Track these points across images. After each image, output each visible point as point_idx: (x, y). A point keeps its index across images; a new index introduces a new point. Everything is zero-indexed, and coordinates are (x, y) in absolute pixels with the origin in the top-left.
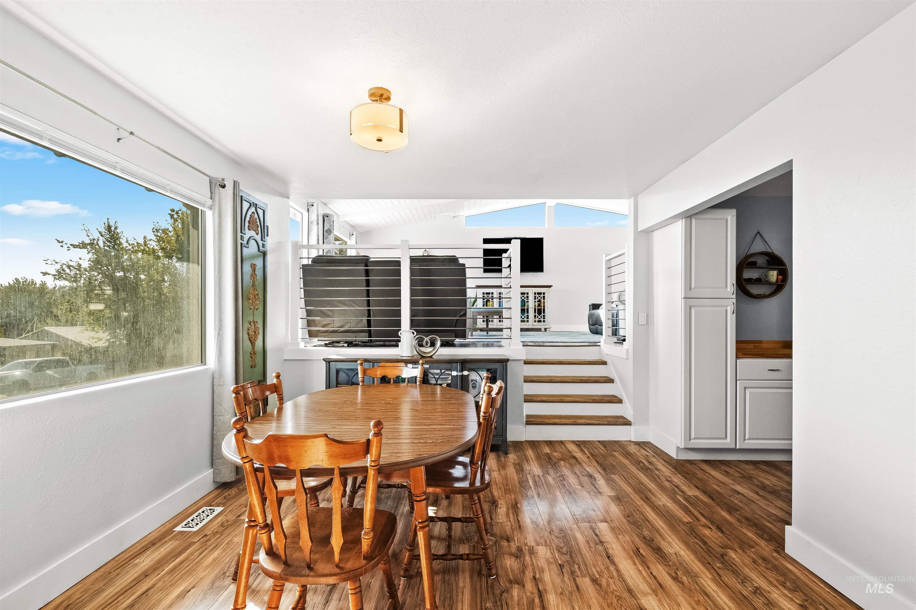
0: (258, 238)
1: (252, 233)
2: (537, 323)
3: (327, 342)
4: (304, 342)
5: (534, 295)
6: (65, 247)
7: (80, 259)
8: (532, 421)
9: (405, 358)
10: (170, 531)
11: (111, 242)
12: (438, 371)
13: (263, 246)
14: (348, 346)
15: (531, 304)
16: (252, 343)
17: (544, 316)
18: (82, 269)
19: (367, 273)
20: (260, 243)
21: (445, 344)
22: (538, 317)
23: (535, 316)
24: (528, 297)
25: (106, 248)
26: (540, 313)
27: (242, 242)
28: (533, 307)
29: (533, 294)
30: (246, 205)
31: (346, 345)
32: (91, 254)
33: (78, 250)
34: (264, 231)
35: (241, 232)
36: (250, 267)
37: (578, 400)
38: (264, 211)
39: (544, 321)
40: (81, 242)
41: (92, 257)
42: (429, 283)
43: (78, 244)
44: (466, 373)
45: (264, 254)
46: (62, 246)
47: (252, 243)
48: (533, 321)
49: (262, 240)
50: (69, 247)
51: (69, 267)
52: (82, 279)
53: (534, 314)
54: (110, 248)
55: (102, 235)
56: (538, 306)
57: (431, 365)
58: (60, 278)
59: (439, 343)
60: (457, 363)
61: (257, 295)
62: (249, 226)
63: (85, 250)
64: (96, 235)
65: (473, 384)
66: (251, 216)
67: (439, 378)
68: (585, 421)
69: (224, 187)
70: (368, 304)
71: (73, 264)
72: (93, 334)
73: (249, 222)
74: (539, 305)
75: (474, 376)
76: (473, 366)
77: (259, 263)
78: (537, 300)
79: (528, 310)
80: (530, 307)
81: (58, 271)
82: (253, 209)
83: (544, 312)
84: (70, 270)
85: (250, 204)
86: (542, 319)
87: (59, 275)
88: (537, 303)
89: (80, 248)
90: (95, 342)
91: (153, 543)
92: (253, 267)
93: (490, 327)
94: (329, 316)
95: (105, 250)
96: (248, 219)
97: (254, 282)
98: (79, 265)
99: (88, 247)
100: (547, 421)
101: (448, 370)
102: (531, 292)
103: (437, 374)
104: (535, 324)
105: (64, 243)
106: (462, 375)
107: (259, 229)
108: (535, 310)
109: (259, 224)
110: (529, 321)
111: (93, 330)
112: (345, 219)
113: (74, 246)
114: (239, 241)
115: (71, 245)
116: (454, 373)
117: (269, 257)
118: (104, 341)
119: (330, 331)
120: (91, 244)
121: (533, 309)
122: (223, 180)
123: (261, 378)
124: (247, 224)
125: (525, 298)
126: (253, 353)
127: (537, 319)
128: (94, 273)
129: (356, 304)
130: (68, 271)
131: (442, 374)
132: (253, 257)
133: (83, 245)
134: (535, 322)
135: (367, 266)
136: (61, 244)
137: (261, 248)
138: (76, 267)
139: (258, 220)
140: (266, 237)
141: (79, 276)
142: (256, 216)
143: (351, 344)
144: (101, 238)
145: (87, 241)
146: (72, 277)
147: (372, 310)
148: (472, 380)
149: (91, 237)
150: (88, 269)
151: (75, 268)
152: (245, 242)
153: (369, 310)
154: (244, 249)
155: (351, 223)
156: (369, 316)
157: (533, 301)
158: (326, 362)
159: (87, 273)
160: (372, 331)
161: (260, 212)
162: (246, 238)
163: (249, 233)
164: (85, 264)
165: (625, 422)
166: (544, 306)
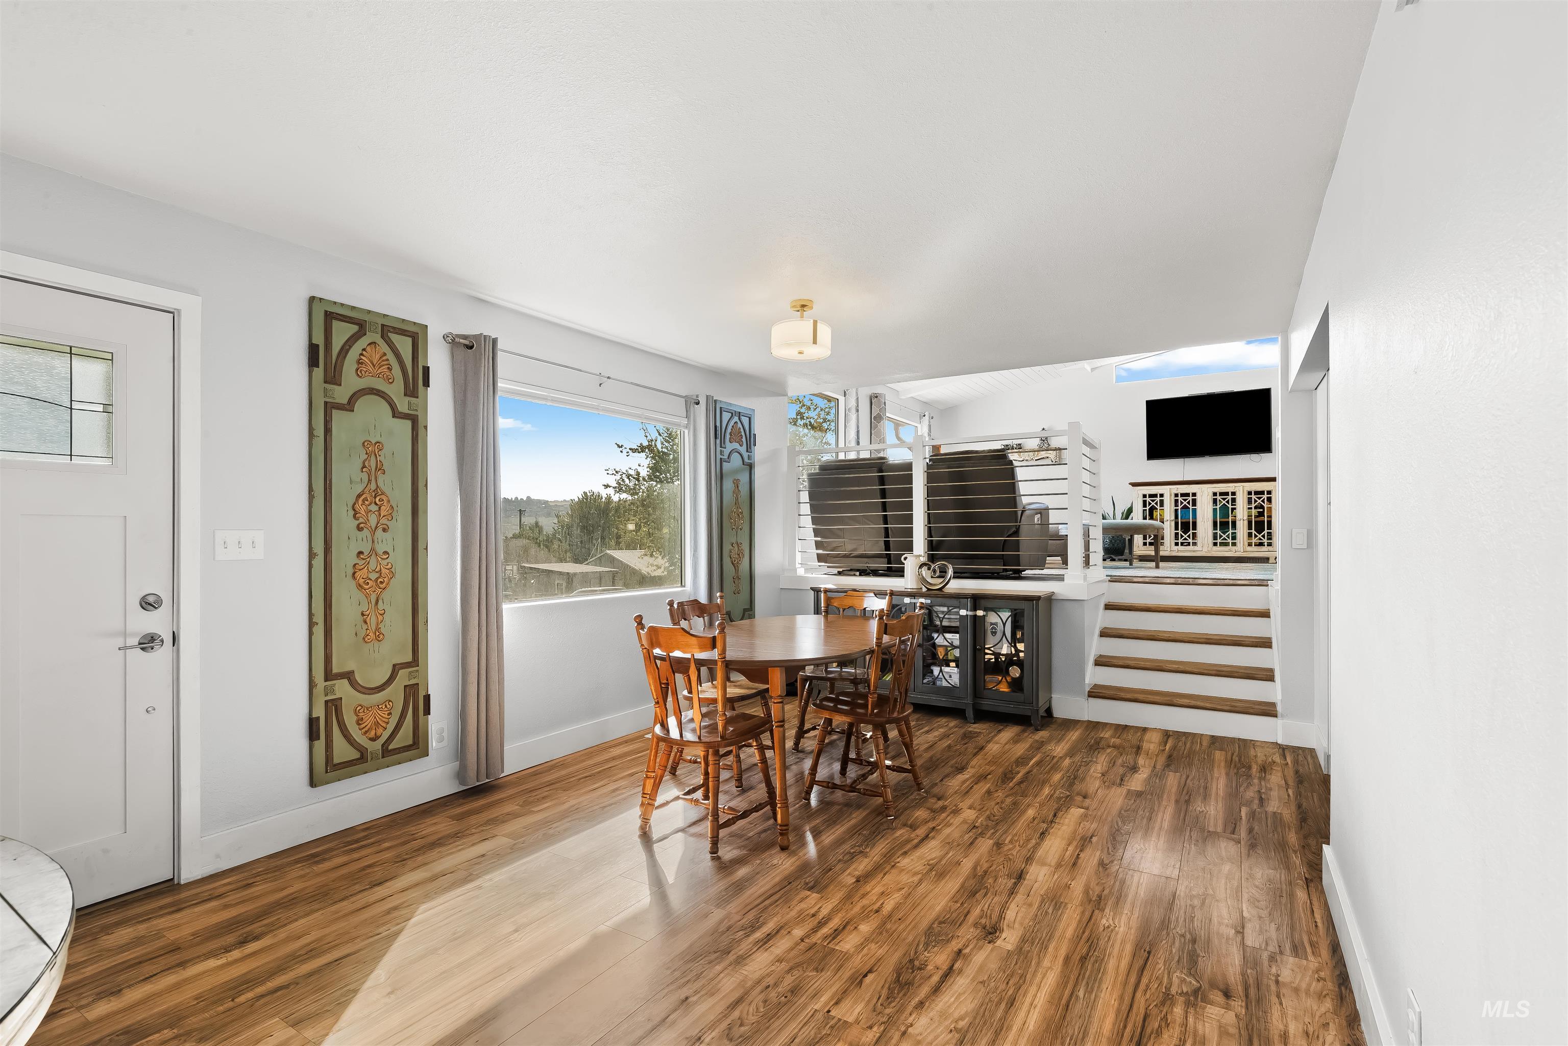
0: (743, 449)
1: (736, 445)
2: (1253, 548)
3: (841, 570)
4: (803, 569)
5: (1246, 496)
6: (625, 451)
7: (639, 466)
8: (1097, 693)
9: (909, 590)
10: (643, 736)
11: (669, 442)
12: (945, 609)
13: (749, 457)
14: (860, 575)
15: (1242, 512)
16: (735, 569)
17: (1269, 534)
18: (641, 479)
19: (882, 480)
20: (745, 455)
21: (958, 575)
22: (1256, 536)
23: (1250, 535)
24: (1234, 500)
25: (663, 450)
26: (1260, 527)
27: (722, 457)
28: (1246, 518)
29: (1246, 493)
30: (726, 416)
31: (858, 573)
32: (649, 459)
33: (636, 454)
34: (751, 441)
35: (721, 447)
36: (732, 483)
37: (1188, 669)
38: (750, 418)
39: (1270, 545)
40: (639, 445)
41: (651, 462)
42: (963, 490)
43: (636, 447)
44: (980, 613)
45: (751, 467)
46: (621, 452)
47: (735, 456)
48: (1246, 544)
49: (747, 451)
50: (628, 452)
51: (629, 476)
52: (641, 490)
53: (1246, 531)
54: (668, 450)
55: (660, 435)
56: (1256, 517)
57: (933, 599)
58: (620, 490)
59: (950, 572)
60: (967, 598)
61: (742, 513)
62: (730, 439)
63: (643, 455)
64: (654, 435)
65: (992, 629)
66: (733, 426)
67: (944, 618)
68: (1189, 701)
69: (698, 403)
70: (885, 520)
71: (632, 472)
72: (651, 560)
73: (731, 434)
74: (1261, 514)
75: (992, 618)
76: (989, 604)
77: (744, 478)
78: (1253, 506)
79: (1234, 523)
80: (1238, 518)
81: (618, 483)
82: (736, 419)
83: (1270, 527)
84: (629, 479)
85: (732, 414)
86: (1265, 541)
87: (619, 489)
88: (1254, 512)
89: (638, 452)
90: (655, 570)
91: (626, 742)
92: (736, 483)
93: (1162, 553)
94: (839, 537)
95: (664, 453)
96: (729, 430)
97: (737, 499)
98: (638, 474)
99: (647, 450)
100: (1123, 695)
101: (955, 607)
102: (1241, 491)
103: (943, 612)
104: (1249, 549)
105: (623, 448)
106: (975, 616)
107: (744, 439)
108: (1250, 523)
109: (743, 434)
110: (1238, 544)
111: (652, 555)
112: (911, 395)
113: (634, 450)
114: (719, 456)
115: (630, 449)
116: (963, 612)
117: (758, 472)
118: (662, 569)
119: (841, 556)
120: (649, 447)
121: (1246, 523)
122: (697, 396)
123: (748, 607)
124: (728, 436)
125: (1228, 502)
126: (737, 578)
127: (1254, 540)
128: (652, 482)
129: (872, 522)
130: (627, 481)
131: (949, 612)
132: (736, 471)
133: (642, 449)
134: (1250, 545)
135: (881, 471)
136: (621, 449)
137: (746, 460)
138: (635, 476)
139: (742, 430)
140: (752, 446)
141: (637, 487)
142: (739, 425)
143: (863, 573)
144: (659, 438)
145: (645, 443)
146: (631, 489)
147: (891, 529)
148: (992, 624)
149: (649, 438)
150: (646, 478)
151: (634, 478)
152: (726, 457)
153: (887, 529)
154: (724, 463)
155: (924, 400)
156: (887, 536)
157: (1246, 506)
158: (814, 591)
159: (645, 483)
160: (892, 556)
161: (745, 420)
162: (727, 452)
163: (729, 446)
164: (644, 472)
165: (1267, 710)
166: (1270, 517)
